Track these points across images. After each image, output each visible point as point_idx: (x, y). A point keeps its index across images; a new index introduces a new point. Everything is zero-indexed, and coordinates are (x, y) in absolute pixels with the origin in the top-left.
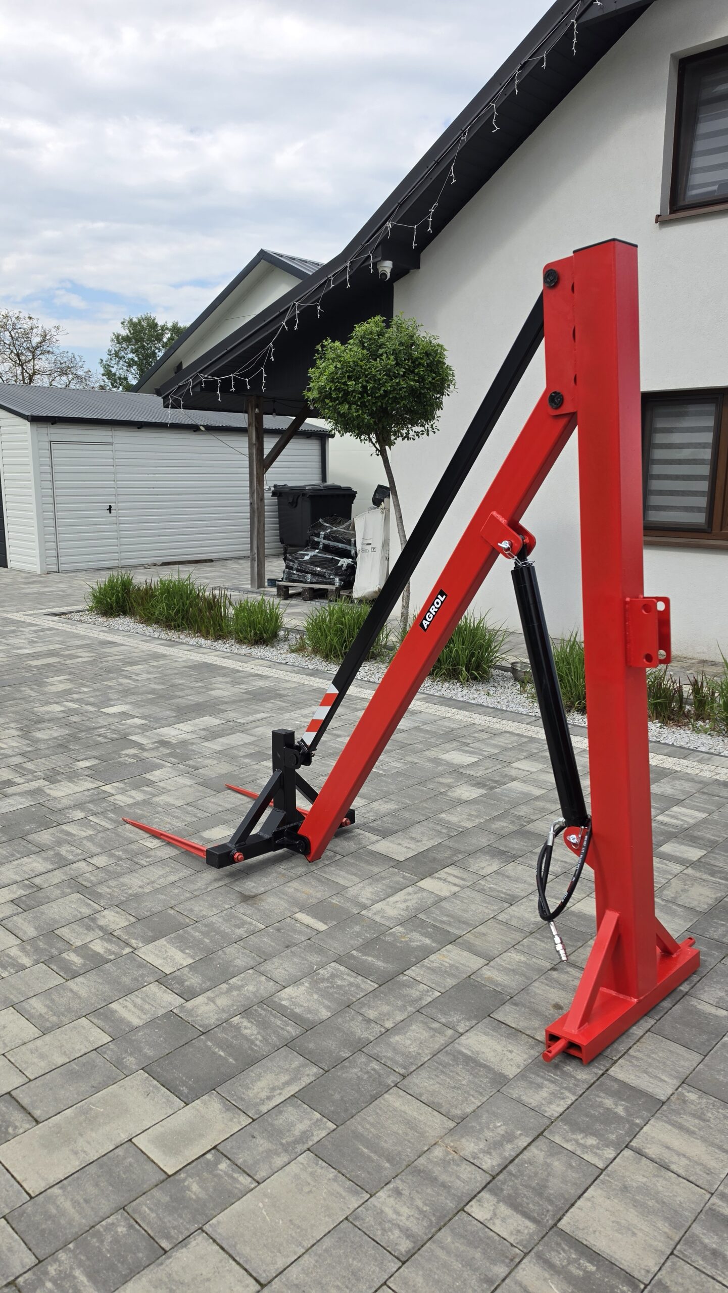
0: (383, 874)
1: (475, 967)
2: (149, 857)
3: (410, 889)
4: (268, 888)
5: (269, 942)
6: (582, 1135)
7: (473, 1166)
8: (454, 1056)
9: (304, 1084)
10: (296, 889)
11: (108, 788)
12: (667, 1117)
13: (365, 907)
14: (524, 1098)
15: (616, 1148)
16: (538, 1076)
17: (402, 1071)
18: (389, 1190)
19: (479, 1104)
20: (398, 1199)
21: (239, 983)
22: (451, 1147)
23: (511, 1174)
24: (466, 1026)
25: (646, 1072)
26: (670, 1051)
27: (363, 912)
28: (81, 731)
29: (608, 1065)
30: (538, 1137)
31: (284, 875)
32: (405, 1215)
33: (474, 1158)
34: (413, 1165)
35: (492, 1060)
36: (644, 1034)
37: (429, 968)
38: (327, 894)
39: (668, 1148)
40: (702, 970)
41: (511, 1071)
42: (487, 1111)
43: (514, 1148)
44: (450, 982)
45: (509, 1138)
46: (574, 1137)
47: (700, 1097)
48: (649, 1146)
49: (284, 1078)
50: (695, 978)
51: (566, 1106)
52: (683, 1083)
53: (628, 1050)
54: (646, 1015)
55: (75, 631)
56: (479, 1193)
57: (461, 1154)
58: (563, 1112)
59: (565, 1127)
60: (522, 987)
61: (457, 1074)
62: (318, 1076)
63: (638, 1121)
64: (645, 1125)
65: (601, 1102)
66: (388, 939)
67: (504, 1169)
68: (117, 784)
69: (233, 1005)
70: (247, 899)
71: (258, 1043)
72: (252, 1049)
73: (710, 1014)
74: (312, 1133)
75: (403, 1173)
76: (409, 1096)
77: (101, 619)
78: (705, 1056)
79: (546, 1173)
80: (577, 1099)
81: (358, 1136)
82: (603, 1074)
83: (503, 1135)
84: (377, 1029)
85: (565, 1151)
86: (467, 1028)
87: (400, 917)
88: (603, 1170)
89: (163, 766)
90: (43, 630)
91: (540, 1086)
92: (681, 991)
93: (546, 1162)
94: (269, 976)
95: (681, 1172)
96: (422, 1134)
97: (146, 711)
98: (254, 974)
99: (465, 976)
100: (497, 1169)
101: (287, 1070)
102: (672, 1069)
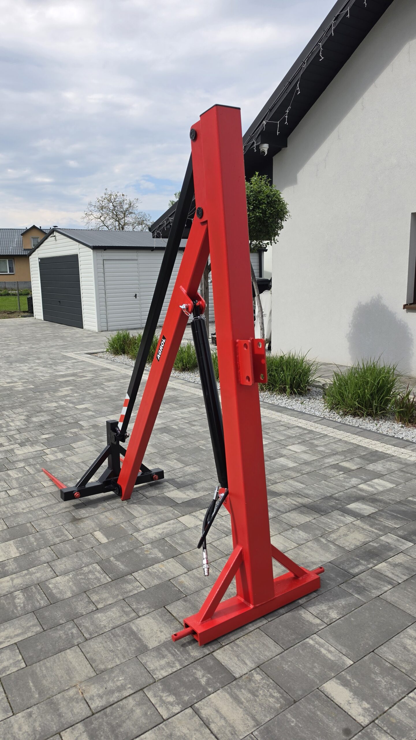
0: (162, 511)
1: (177, 574)
2: (40, 492)
3: (172, 521)
4: (91, 515)
5: (69, 547)
6: (167, 694)
7: (86, 705)
8: (125, 630)
9: (26, 637)
10: (106, 517)
11: (47, 451)
12: (231, 689)
13: (138, 530)
14: (148, 663)
15: (183, 706)
16: (167, 650)
17: (87, 636)
18: (25, 713)
19: (118, 663)
20: (27, 720)
21: (34, 571)
22: (82, 690)
23: (105, 714)
24: (146, 611)
25: (238, 656)
26: (264, 644)
27: (135, 534)
28: (57, 418)
29: (216, 648)
30: (139, 691)
31: (105, 507)
32: (24, 731)
33: (90, 699)
34: (51, 698)
35: (147, 636)
36: (254, 630)
37: (149, 572)
38: (122, 521)
39: (217, 711)
40: (322, 590)
41: (152, 644)
42: (120, 669)
43: (118, 696)
44: (156, 582)
45: (120, 689)
46: (162, 694)
47: (263, 679)
48: (205, 708)
49: (18, 631)
50: (314, 595)
51: (171, 672)
52: (258, 667)
53: (236, 640)
54: (263, 617)
55: (94, 363)
56: (77, 723)
57: (85, 696)
58: (166, 676)
59: (160, 687)
60: (197, 590)
61: (119, 642)
62: (38, 633)
63: (210, 689)
64: (213, 693)
65: (196, 672)
66: (138, 551)
67: (103, 709)
68: (55, 448)
69: (21, 584)
70: (75, 520)
71: (19, 608)
72: (13, 611)
73: (308, 621)
74: (9, 669)
75: (42, 703)
76: (81, 653)
77: (112, 356)
78: (285, 650)
79: (127, 717)
80: (181, 669)
81: (33, 674)
82: (209, 654)
83: (118, 687)
84: (92, 607)
85: (149, 704)
86: (145, 613)
87: (154, 538)
88: (164, 720)
89: (85, 439)
90: (78, 362)
91: (164, 657)
92: (299, 603)
93: (132, 709)
94: (53, 568)
95: (215, 730)
96: (71, 679)
97: (98, 407)
98: (46, 566)
99: (167, 579)
100: (99, 709)
101: (23, 627)
102: (256, 657)
